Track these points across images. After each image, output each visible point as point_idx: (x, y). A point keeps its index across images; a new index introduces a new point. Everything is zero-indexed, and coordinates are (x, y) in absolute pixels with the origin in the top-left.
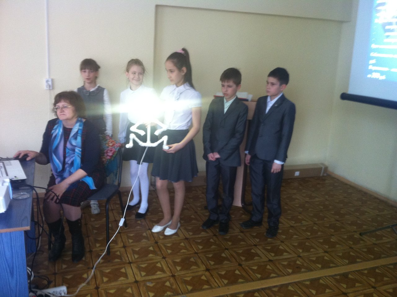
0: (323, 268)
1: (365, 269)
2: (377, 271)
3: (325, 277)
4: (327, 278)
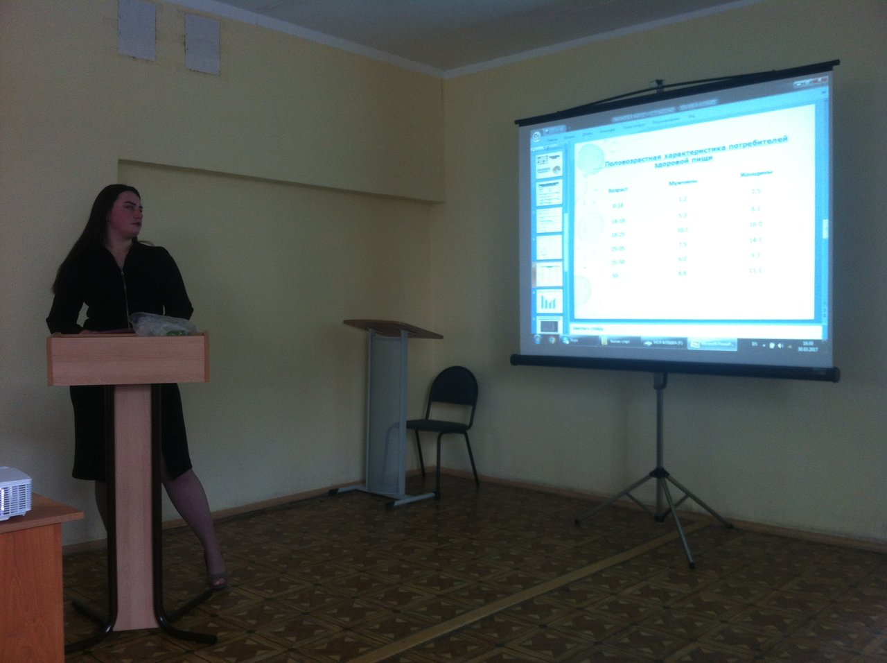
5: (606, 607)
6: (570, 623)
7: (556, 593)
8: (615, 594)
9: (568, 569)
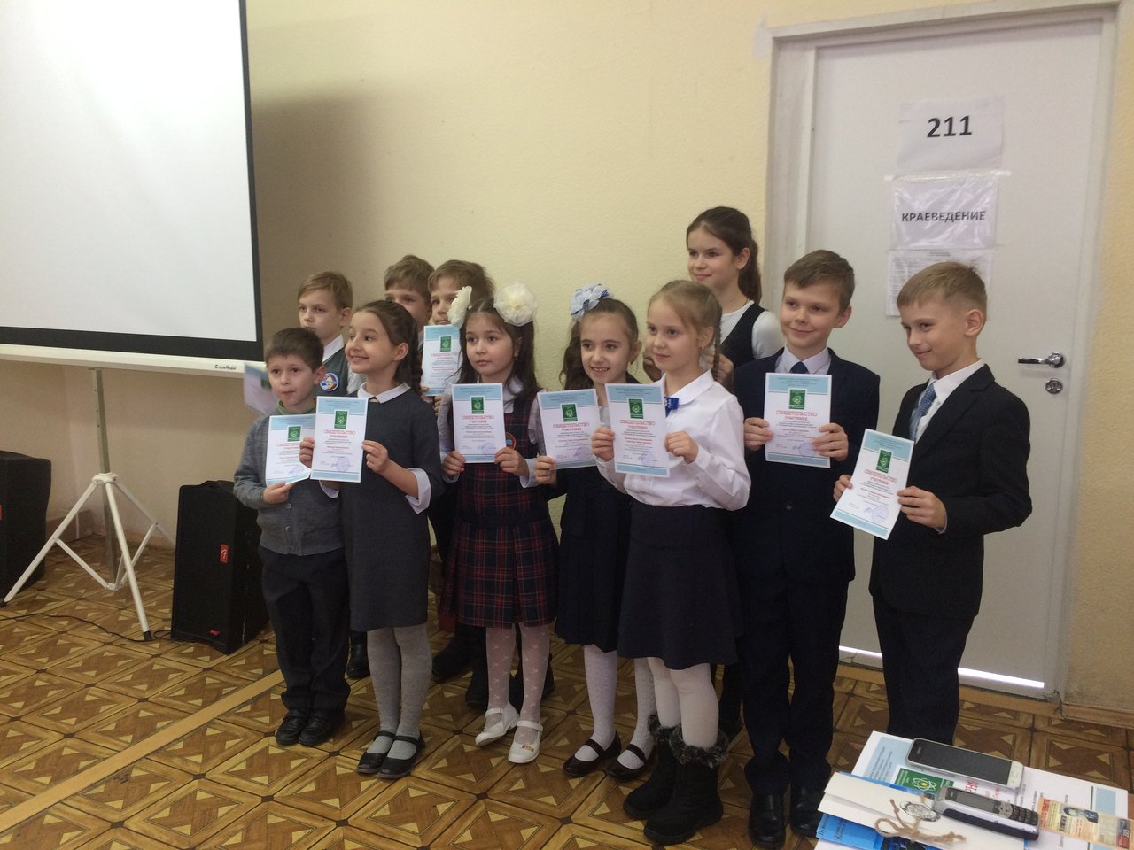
0: (57, 780)
1: (178, 740)
2: (210, 732)
3: (61, 802)
4: (69, 802)
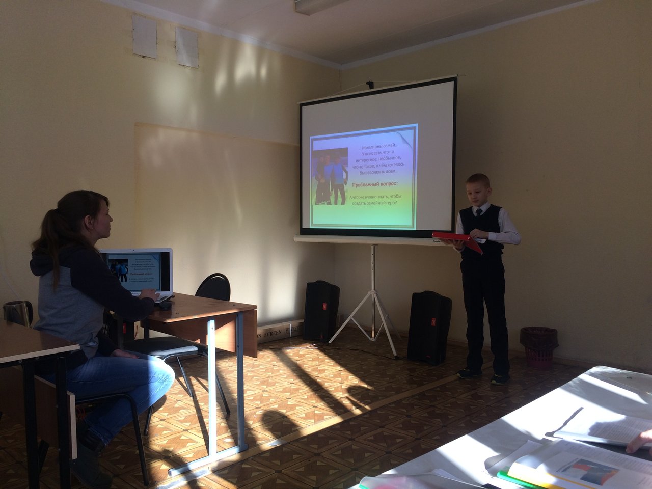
5: (449, 405)
6: (426, 414)
7: (417, 397)
8: (455, 398)
9: (424, 383)
